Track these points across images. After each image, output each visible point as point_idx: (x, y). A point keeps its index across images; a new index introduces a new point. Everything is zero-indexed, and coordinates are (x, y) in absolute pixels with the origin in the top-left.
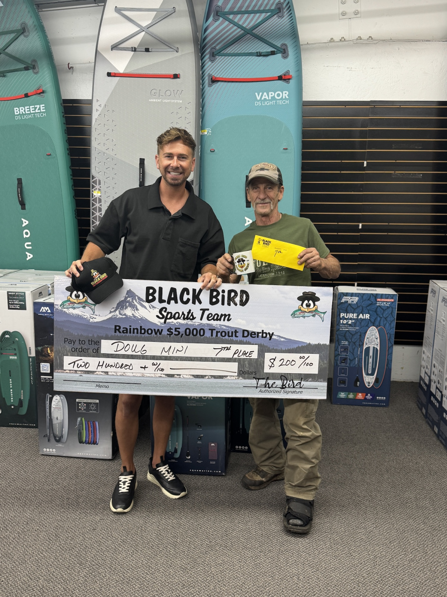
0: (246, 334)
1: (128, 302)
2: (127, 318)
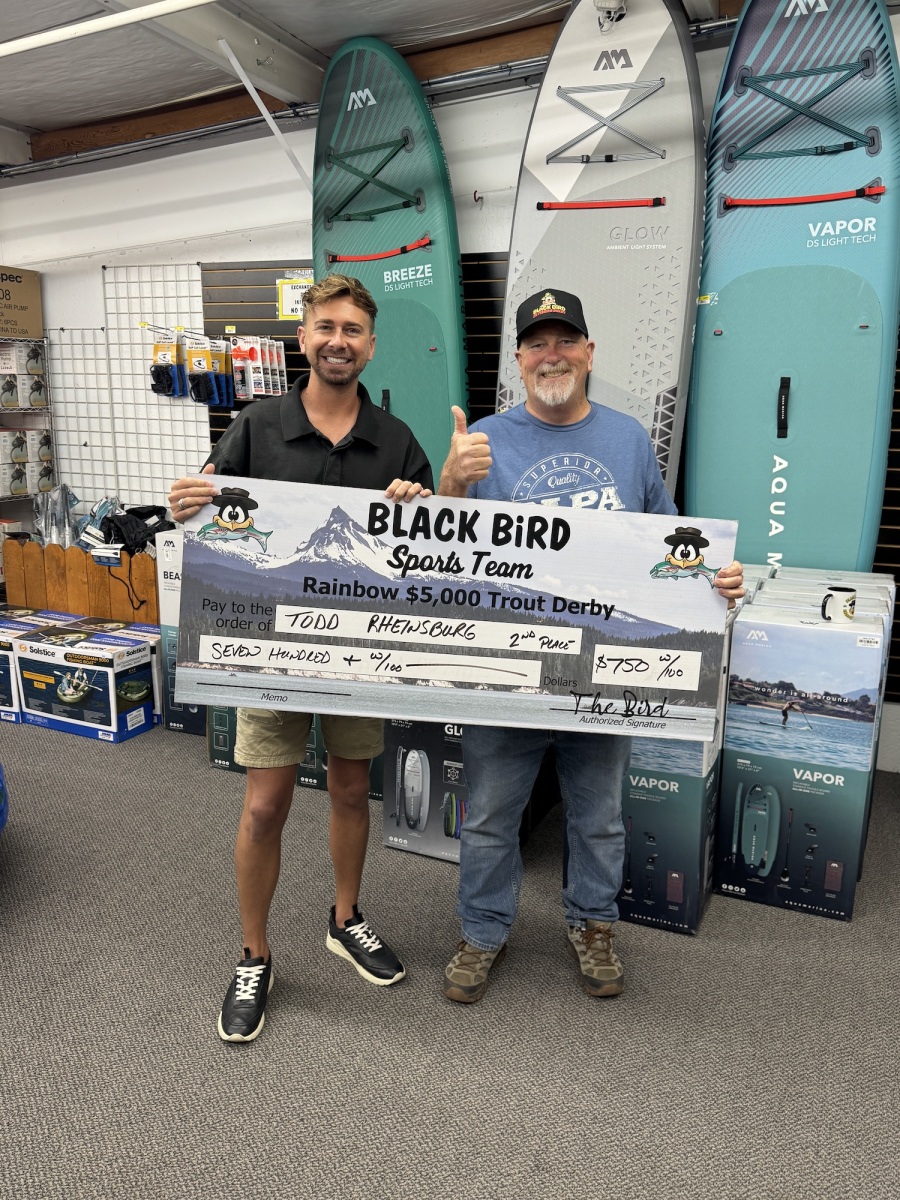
0: (560, 605)
1: (334, 531)
2: (330, 564)
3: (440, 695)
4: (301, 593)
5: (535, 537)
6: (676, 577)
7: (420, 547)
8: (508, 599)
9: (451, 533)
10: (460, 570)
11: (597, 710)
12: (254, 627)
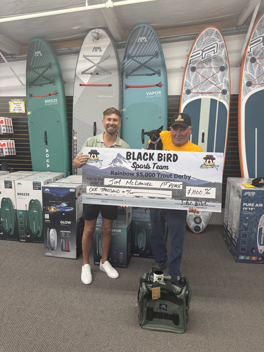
0: (176, 176)
1: (118, 159)
2: (117, 167)
3: (146, 200)
4: (110, 175)
5: (169, 159)
6: (207, 168)
7: (140, 162)
8: (162, 175)
9: (147, 158)
10: (150, 168)
11: (188, 204)
12: (99, 184)
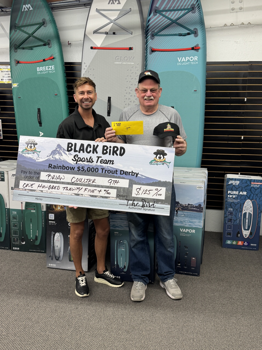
0: (122, 172)
1: (57, 151)
2: (56, 160)
4: (48, 169)
5: (115, 152)
6: (157, 164)
7: (82, 155)
8: (107, 170)
9: (90, 151)
11: (134, 205)
12: (34, 178)
